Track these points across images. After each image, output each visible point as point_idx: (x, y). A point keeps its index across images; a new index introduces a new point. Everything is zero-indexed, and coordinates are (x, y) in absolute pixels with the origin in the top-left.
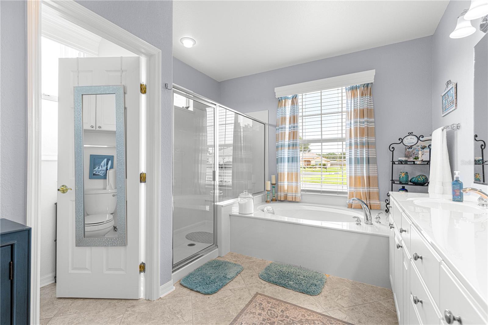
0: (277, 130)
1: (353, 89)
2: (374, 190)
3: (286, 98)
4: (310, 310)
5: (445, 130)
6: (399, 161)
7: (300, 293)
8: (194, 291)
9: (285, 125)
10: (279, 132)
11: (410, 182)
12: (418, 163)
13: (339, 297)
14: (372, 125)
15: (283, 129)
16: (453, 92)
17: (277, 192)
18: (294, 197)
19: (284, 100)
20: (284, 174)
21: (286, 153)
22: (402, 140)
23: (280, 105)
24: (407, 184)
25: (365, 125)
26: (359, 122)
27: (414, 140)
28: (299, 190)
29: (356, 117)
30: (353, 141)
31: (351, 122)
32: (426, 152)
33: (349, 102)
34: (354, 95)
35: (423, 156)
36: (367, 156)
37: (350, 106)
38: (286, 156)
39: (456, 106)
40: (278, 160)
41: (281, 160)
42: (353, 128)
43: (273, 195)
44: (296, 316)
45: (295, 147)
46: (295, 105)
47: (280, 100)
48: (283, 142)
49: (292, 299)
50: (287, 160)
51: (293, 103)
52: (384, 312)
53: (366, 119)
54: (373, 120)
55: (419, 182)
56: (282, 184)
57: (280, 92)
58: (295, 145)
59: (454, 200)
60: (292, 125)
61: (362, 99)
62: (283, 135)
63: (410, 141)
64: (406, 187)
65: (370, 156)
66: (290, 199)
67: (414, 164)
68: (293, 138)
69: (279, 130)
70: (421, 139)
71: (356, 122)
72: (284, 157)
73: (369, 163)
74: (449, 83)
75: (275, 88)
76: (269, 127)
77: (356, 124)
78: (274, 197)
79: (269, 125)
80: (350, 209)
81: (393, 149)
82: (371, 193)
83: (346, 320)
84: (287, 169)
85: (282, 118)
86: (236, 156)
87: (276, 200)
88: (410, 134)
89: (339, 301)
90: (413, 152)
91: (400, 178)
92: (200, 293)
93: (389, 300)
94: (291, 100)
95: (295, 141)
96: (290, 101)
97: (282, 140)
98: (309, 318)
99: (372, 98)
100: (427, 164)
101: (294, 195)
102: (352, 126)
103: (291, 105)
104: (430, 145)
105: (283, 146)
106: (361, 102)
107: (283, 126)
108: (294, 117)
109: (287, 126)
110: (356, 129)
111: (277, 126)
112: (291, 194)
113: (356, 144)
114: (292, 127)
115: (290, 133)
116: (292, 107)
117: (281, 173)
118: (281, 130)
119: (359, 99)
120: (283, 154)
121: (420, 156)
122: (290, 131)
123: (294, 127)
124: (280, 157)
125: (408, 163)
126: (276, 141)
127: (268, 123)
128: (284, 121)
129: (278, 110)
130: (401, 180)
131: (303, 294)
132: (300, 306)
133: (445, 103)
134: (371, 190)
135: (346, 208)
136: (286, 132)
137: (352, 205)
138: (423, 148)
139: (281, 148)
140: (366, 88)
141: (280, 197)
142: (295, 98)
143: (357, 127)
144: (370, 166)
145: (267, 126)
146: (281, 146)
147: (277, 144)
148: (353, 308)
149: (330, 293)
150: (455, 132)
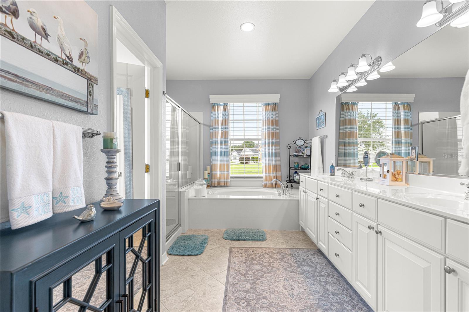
0: (211, 129)
1: (267, 105)
2: (279, 174)
3: (218, 105)
4: (267, 248)
5: (320, 138)
6: (294, 155)
7: (256, 242)
8: (185, 256)
9: (218, 126)
10: (213, 131)
11: (300, 168)
12: (304, 156)
13: (277, 239)
14: (278, 131)
15: (217, 129)
16: (323, 117)
17: (211, 179)
18: (226, 182)
19: (217, 106)
20: (217, 164)
21: (219, 148)
22: (296, 142)
23: (213, 110)
24: (298, 169)
25: (274, 131)
26: (271, 129)
27: (302, 142)
28: (229, 177)
29: (268, 125)
30: (267, 141)
31: (265, 128)
32: (308, 150)
33: (264, 113)
34: (267, 110)
35: (307, 152)
36: (275, 152)
37: (264, 116)
38: (219, 151)
39: (325, 125)
40: (212, 154)
41: (215, 154)
42: (266, 132)
43: (208, 182)
44: (262, 252)
45: (226, 144)
46: (226, 111)
47: (213, 106)
48: (217, 140)
49: (254, 245)
50: (219, 154)
51: (225, 109)
52: (302, 240)
53: (274, 127)
54: (278, 127)
55: (305, 168)
56: (216, 173)
57: (214, 99)
58: (226, 142)
59: (331, 175)
60: (224, 126)
61: (272, 113)
62: (216, 134)
63: (300, 143)
64: (298, 171)
65: (277, 152)
66: (223, 185)
67: (303, 157)
68: (225, 137)
69: (213, 130)
70: (306, 141)
71: (269, 128)
72: (217, 152)
73: (276, 157)
74: (321, 111)
75: (210, 95)
76: (204, 126)
77: (269, 130)
78: (209, 183)
79: (204, 125)
80: (265, 188)
81: (290, 148)
82: (277, 177)
83: (287, 247)
84: (219, 161)
85: (216, 120)
86: (174, 150)
87: (211, 186)
88: (300, 138)
89: (279, 241)
90: (301, 150)
91: (294, 165)
92: (191, 255)
93: (301, 235)
94: (223, 106)
95: (226, 139)
96: (222, 108)
97: (216, 138)
98: (269, 251)
99: (278, 113)
100: (309, 157)
101: (225, 181)
102: (266, 130)
103: (223, 111)
104: (311, 146)
105: (216, 143)
106: (271, 115)
107: (217, 127)
108: (226, 120)
109: (220, 127)
110: (268, 133)
111: (211, 126)
112: (224, 181)
113: (269, 143)
114: (224, 128)
115: (222, 133)
116: (223, 112)
117: (215, 164)
118: (215, 129)
119: (270, 112)
120: (216, 149)
121: (305, 152)
122: (222, 131)
123: (225, 128)
124: (214, 151)
125: (299, 156)
126: (211, 138)
127: (202, 123)
128: (217, 123)
129: (212, 113)
130: (295, 167)
131: (258, 242)
132: (260, 247)
133: (318, 122)
134: (277, 174)
135: (262, 188)
136: (219, 131)
137: (266, 185)
138: (306, 147)
139: (215, 144)
140: (274, 106)
141: (214, 184)
142: (225, 105)
143: (269, 132)
144: (277, 158)
145: (202, 126)
146: (215, 143)
147: (211, 141)
148: (287, 242)
149: (272, 238)
150: (325, 139)
